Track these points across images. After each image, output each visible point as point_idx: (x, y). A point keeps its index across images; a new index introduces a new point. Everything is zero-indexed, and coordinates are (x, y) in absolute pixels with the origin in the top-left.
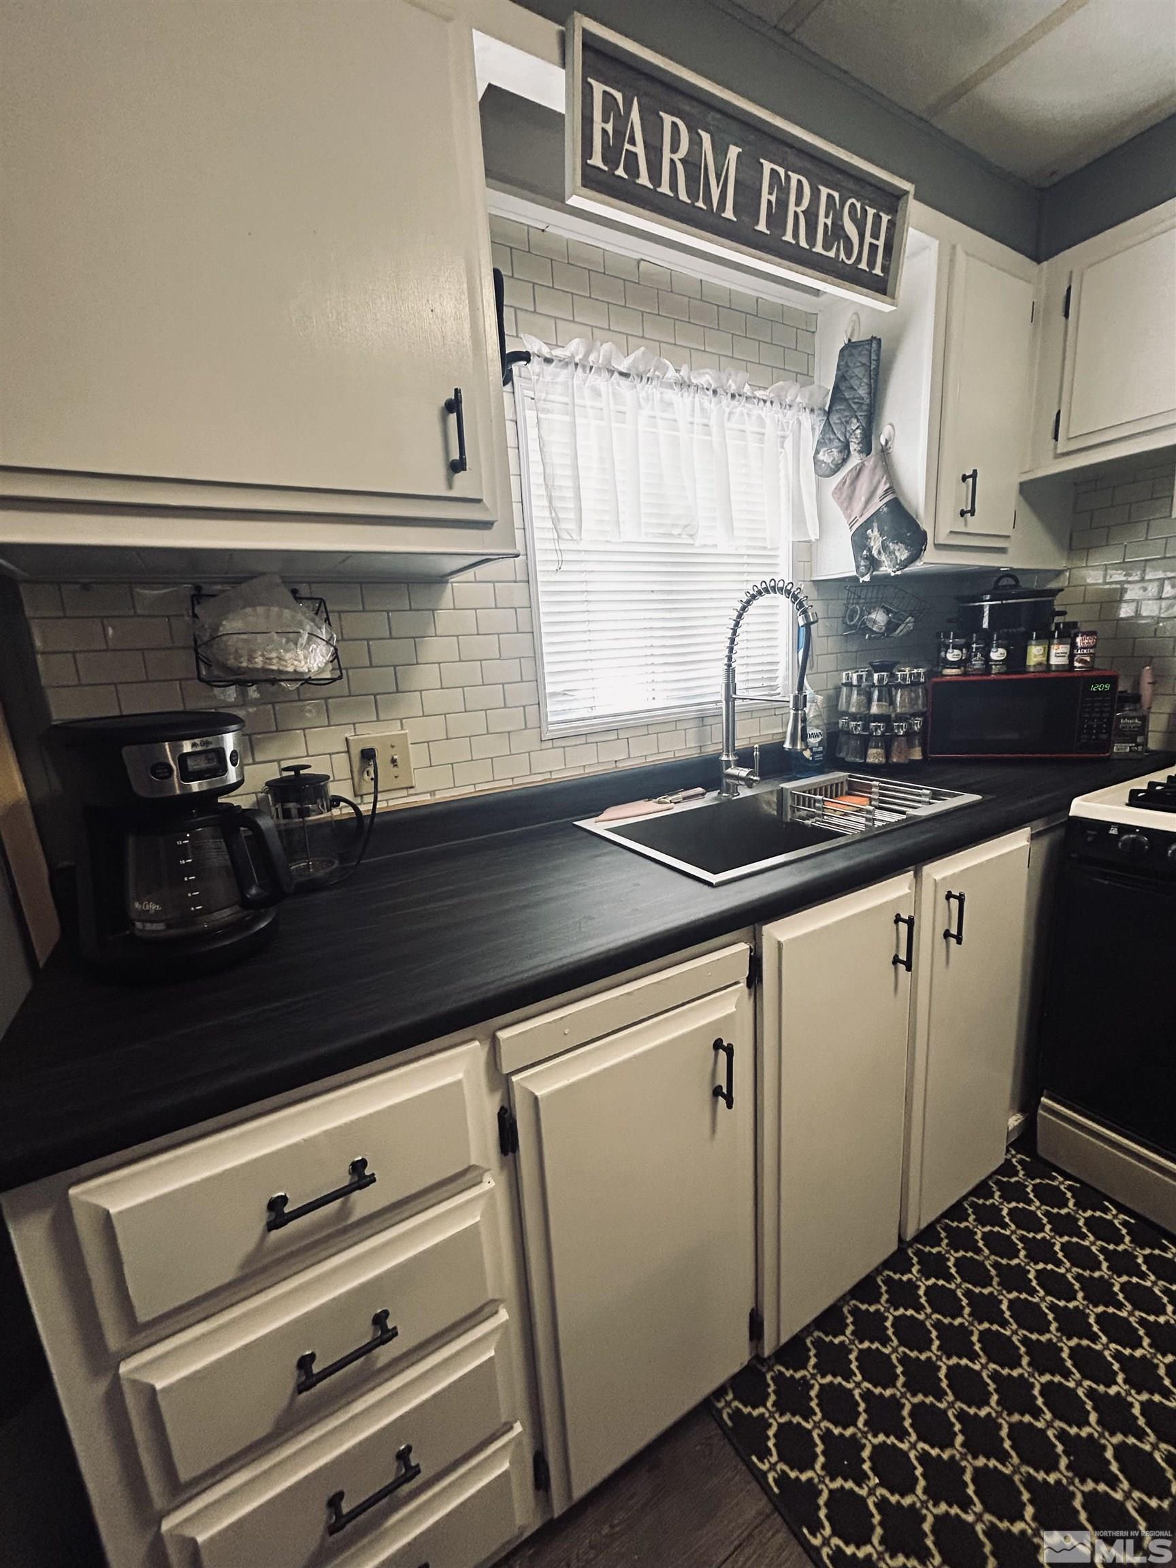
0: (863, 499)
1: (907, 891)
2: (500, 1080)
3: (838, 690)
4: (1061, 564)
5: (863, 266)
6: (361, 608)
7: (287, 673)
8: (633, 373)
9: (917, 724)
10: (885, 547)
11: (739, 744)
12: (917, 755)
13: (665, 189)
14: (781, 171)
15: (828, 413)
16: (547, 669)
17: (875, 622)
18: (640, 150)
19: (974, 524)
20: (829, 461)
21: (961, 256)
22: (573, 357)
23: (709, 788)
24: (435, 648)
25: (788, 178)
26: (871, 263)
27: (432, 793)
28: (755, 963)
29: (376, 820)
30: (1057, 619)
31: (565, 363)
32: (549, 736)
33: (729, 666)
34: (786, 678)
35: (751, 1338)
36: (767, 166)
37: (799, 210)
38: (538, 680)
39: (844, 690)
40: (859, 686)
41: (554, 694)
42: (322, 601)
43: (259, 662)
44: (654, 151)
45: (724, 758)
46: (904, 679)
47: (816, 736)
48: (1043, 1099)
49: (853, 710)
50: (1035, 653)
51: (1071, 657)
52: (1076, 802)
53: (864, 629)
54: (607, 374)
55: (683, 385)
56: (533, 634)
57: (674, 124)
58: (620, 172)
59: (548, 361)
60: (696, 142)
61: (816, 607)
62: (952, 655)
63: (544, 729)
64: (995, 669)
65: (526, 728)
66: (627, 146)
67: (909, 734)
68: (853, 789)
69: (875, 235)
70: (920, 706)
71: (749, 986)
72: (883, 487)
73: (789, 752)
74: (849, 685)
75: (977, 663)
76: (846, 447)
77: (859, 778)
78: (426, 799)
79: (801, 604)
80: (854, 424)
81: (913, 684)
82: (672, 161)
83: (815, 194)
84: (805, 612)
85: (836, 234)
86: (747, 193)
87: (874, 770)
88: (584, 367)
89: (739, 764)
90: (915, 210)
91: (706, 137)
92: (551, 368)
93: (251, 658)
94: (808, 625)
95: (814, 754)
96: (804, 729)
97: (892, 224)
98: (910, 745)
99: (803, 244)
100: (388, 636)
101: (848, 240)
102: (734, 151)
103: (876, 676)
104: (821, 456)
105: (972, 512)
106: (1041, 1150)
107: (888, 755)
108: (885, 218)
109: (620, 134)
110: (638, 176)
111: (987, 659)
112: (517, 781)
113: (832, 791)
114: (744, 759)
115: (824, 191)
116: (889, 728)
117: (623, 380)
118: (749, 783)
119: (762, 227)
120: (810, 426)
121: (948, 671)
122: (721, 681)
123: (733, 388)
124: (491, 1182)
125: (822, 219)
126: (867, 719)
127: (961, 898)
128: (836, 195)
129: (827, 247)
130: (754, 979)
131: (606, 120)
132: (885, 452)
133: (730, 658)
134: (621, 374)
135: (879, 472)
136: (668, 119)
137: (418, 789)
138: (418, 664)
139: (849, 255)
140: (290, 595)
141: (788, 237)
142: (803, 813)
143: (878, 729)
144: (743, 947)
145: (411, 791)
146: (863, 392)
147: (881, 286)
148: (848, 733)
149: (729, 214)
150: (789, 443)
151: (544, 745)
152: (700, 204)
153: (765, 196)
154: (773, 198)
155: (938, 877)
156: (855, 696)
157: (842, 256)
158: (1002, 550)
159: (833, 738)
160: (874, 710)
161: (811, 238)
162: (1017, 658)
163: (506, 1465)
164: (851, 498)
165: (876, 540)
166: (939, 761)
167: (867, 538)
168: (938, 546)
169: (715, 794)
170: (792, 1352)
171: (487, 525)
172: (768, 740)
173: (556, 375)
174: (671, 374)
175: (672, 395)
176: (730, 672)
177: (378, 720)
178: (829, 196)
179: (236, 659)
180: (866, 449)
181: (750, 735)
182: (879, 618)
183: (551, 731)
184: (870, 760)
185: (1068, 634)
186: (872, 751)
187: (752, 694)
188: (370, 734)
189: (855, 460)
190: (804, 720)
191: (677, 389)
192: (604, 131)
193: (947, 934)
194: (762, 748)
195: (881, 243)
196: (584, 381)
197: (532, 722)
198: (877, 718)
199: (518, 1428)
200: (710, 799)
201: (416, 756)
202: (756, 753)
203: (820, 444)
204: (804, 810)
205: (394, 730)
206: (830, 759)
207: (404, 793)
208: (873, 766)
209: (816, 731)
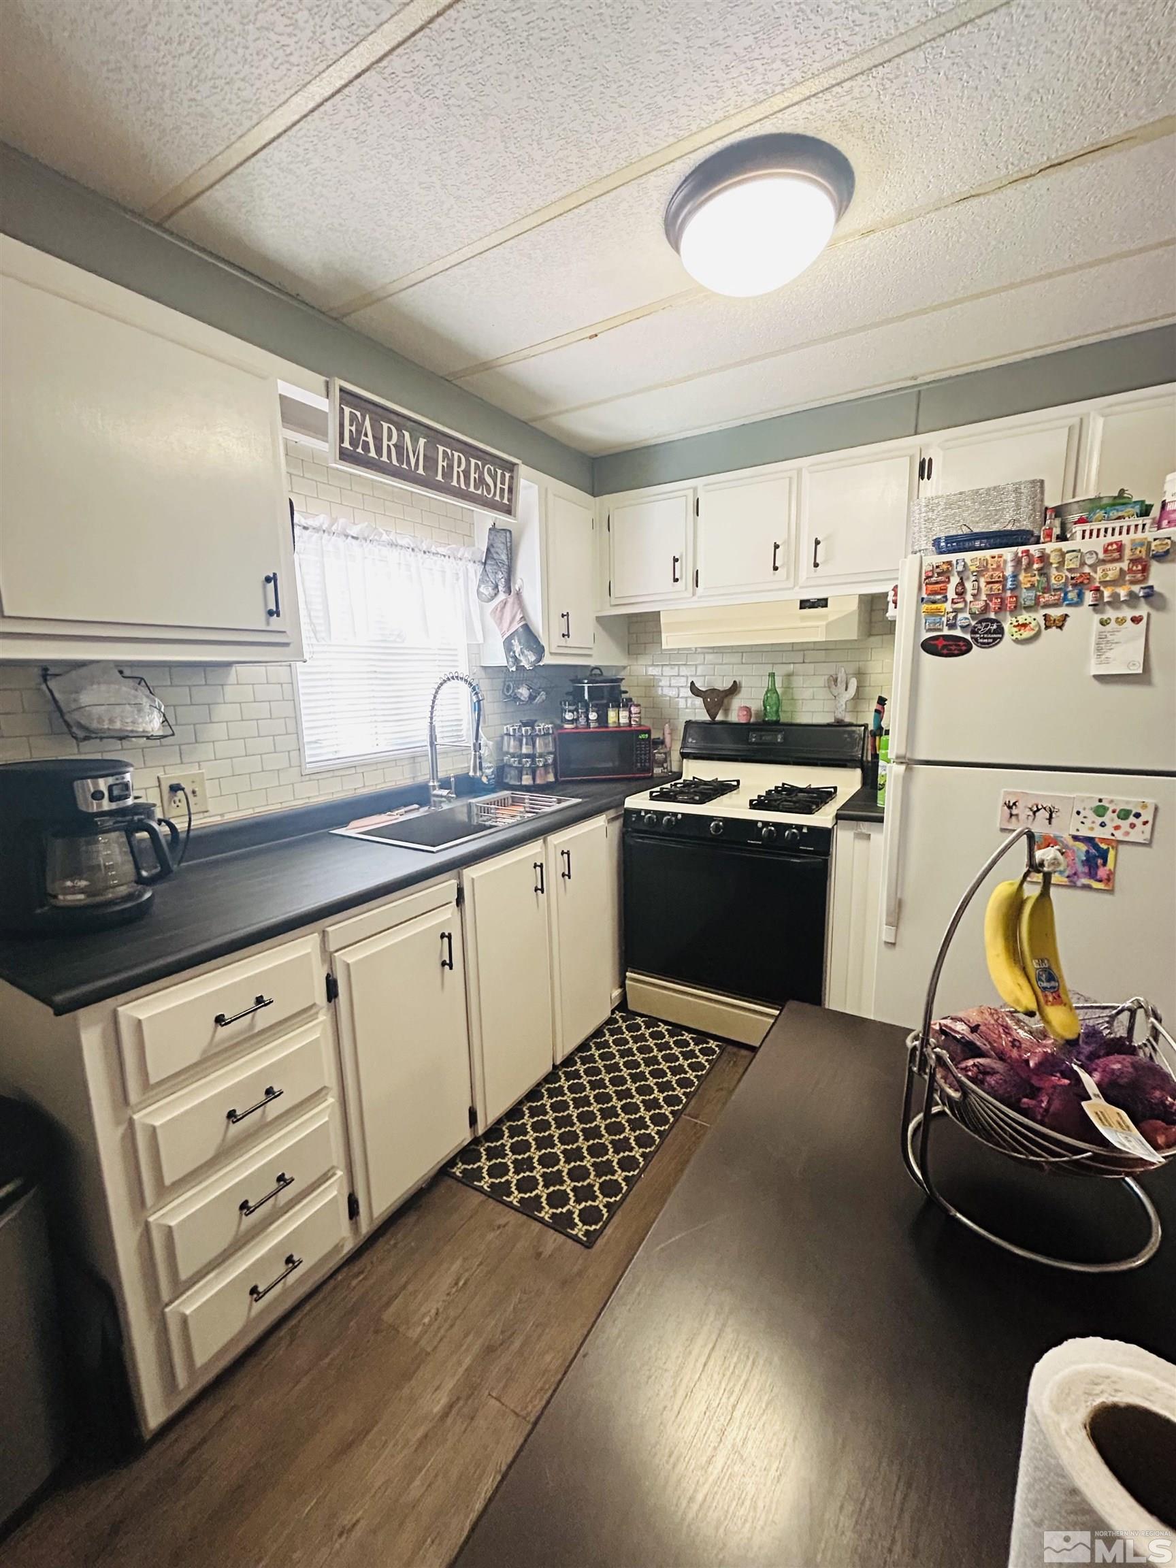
0: (508, 621)
1: (539, 850)
2: (328, 956)
3: (502, 737)
4: (624, 662)
5: (497, 498)
6: (169, 683)
7: (137, 732)
8: (360, 536)
9: (550, 759)
10: (522, 653)
11: (441, 775)
12: (551, 778)
13: (385, 458)
14: (449, 451)
15: (485, 564)
16: (305, 725)
17: (521, 694)
18: (370, 439)
19: (570, 642)
20: (487, 593)
21: (550, 496)
22: (321, 526)
23: (421, 805)
24: (223, 712)
25: (453, 455)
26: (502, 497)
27: (222, 815)
28: (460, 891)
29: (192, 833)
30: (624, 696)
31: (316, 530)
32: (307, 772)
33: (431, 723)
34: (468, 730)
35: (471, 1126)
36: (441, 449)
37: (460, 470)
38: (298, 734)
39: (506, 738)
40: (514, 735)
41: (310, 743)
42: (142, 679)
43: (118, 725)
44: (378, 439)
45: (431, 784)
46: (540, 730)
47: (489, 768)
48: (628, 974)
49: (511, 751)
50: (612, 714)
51: (630, 718)
52: (627, 799)
53: (516, 698)
54: (344, 538)
55: (393, 545)
56: (294, 701)
57: (389, 428)
58: (360, 450)
59: (305, 528)
60: (401, 436)
61: (484, 685)
62: (569, 716)
63: (303, 767)
64: (592, 725)
65: (290, 767)
66: (363, 438)
67: (545, 766)
68: (515, 801)
69: (503, 483)
70: (551, 749)
71: (458, 905)
72: (519, 616)
73: (473, 778)
74: (508, 735)
75: (582, 721)
76: (496, 587)
77: (519, 794)
78: (217, 819)
79: (474, 689)
80: (500, 576)
81: (544, 735)
82: (388, 446)
83: (468, 463)
84: (476, 694)
85: (481, 482)
86: (430, 462)
87: (527, 789)
88: (329, 533)
89: (441, 787)
90: (523, 470)
91: (407, 434)
92: (307, 533)
93: (111, 721)
94: (479, 701)
95: (489, 780)
96: (480, 763)
97: (511, 478)
98: (547, 773)
99: (463, 486)
100: (189, 703)
101: (488, 485)
102: (422, 441)
103: (523, 729)
104: (481, 589)
105: (568, 636)
106: (630, 1007)
107: (534, 779)
108: (507, 475)
109: (359, 432)
110: (369, 452)
111: (588, 719)
112: (284, 805)
113: (502, 803)
114: (445, 784)
115: (473, 461)
116: (533, 761)
117: (354, 541)
118: (449, 799)
119: (439, 478)
120: (475, 571)
121: (566, 726)
122: (427, 732)
123: (425, 548)
124: (323, 1017)
125: (472, 475)
126: (521, 756)
127: (568, 853)
128: (480, 463)
129: (476, 488)
130: (460, 900)
131: (351, 425)
132: (518, 594)
133: (431, 718)
134: (353, 537)
135: (516, 607)
136: (385, 425)
137: (212, 812)
138: (211, 722)
139: (489, 493)
140: (118, 674)
141: (455, 483)
142: (485, 818)
143: (527, 763)
144: (454, 882)
145: (206, 814)
146: (504, 557)
147: (508, 511)
148: (511, 766)
149: (421, 471)
150: (461, 580)
151: (304, 779)
152: (404, 466)
153: (440, 463)
154: (445, 464)
155: (556, 843)
156: (512, 742)
157: (485, 493)
158: (589, 656)
159: (501, 770)
160: (524, 751)
161: (467, 484)
162: (602, 719)
163: (335, 1193)
164: (501, 618)
165: (517, 648)
166: (564, 781)
167: (512, 644)
168: (551, 654)
169: (426, 808)
170: (494, 1132)
171: (286, 645)
172: (460, 772)
173: (310, 537)
174: (385, 537)
175: (386, 551)
176: (432, 728)
177: (182, 763)
178: (476, 464)
179: (99, 722)
180: (509, 590)
181: (449, 768)
182: (524, 692)
183: (309, 768)
184: (524, 783)
185: (628, 704)
186: (524, 777)
187: (447, 740)
188: (174, 775)
189: (502, 596)
190: (480, 758)
191: (389, 547)
192: (351, 431)
193: (563, 875)
194: (456, 777)
195: (506, 487)
196: (329, 540)
197: (295, 762)
198: (527, 756)
199: (340, 1173)
200: (423, 811)
201: (210, 789)
202: (452, 779)
203: (482, 581)
204: (486, 816)
205: (194, 770)
206: (500, 783)
207: (201, 815)
208: (526, 786)
209: (490, 765)
